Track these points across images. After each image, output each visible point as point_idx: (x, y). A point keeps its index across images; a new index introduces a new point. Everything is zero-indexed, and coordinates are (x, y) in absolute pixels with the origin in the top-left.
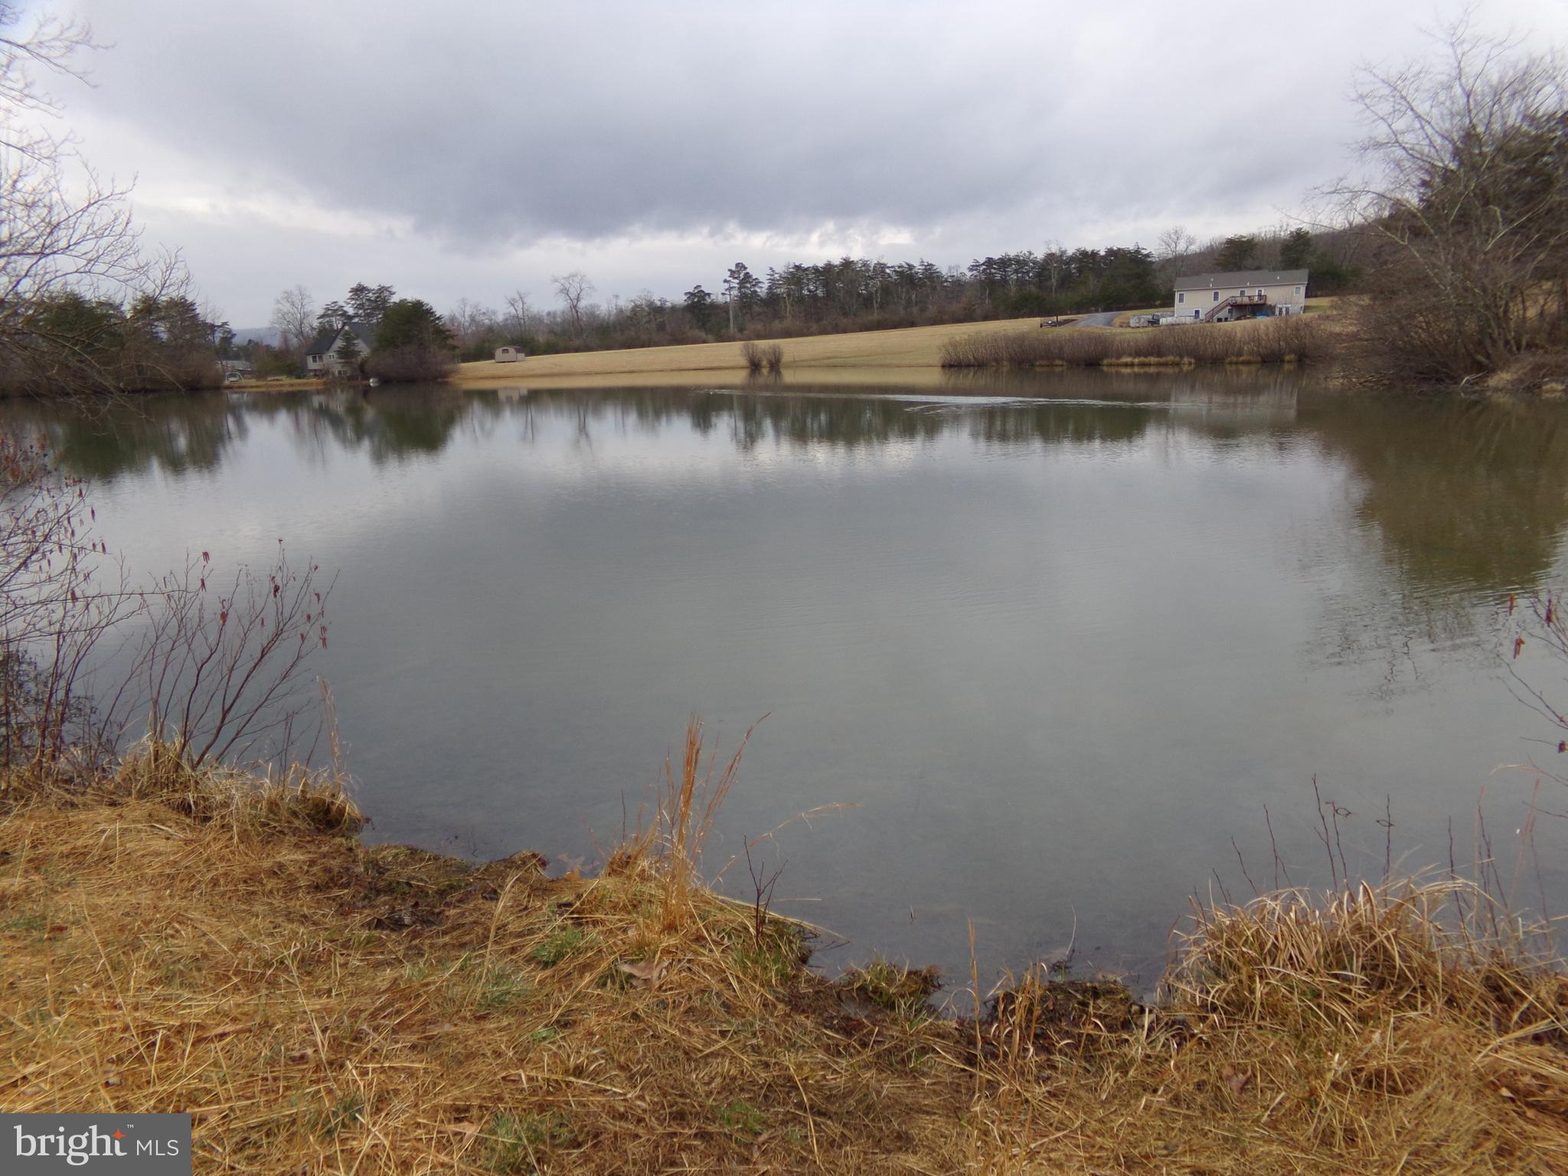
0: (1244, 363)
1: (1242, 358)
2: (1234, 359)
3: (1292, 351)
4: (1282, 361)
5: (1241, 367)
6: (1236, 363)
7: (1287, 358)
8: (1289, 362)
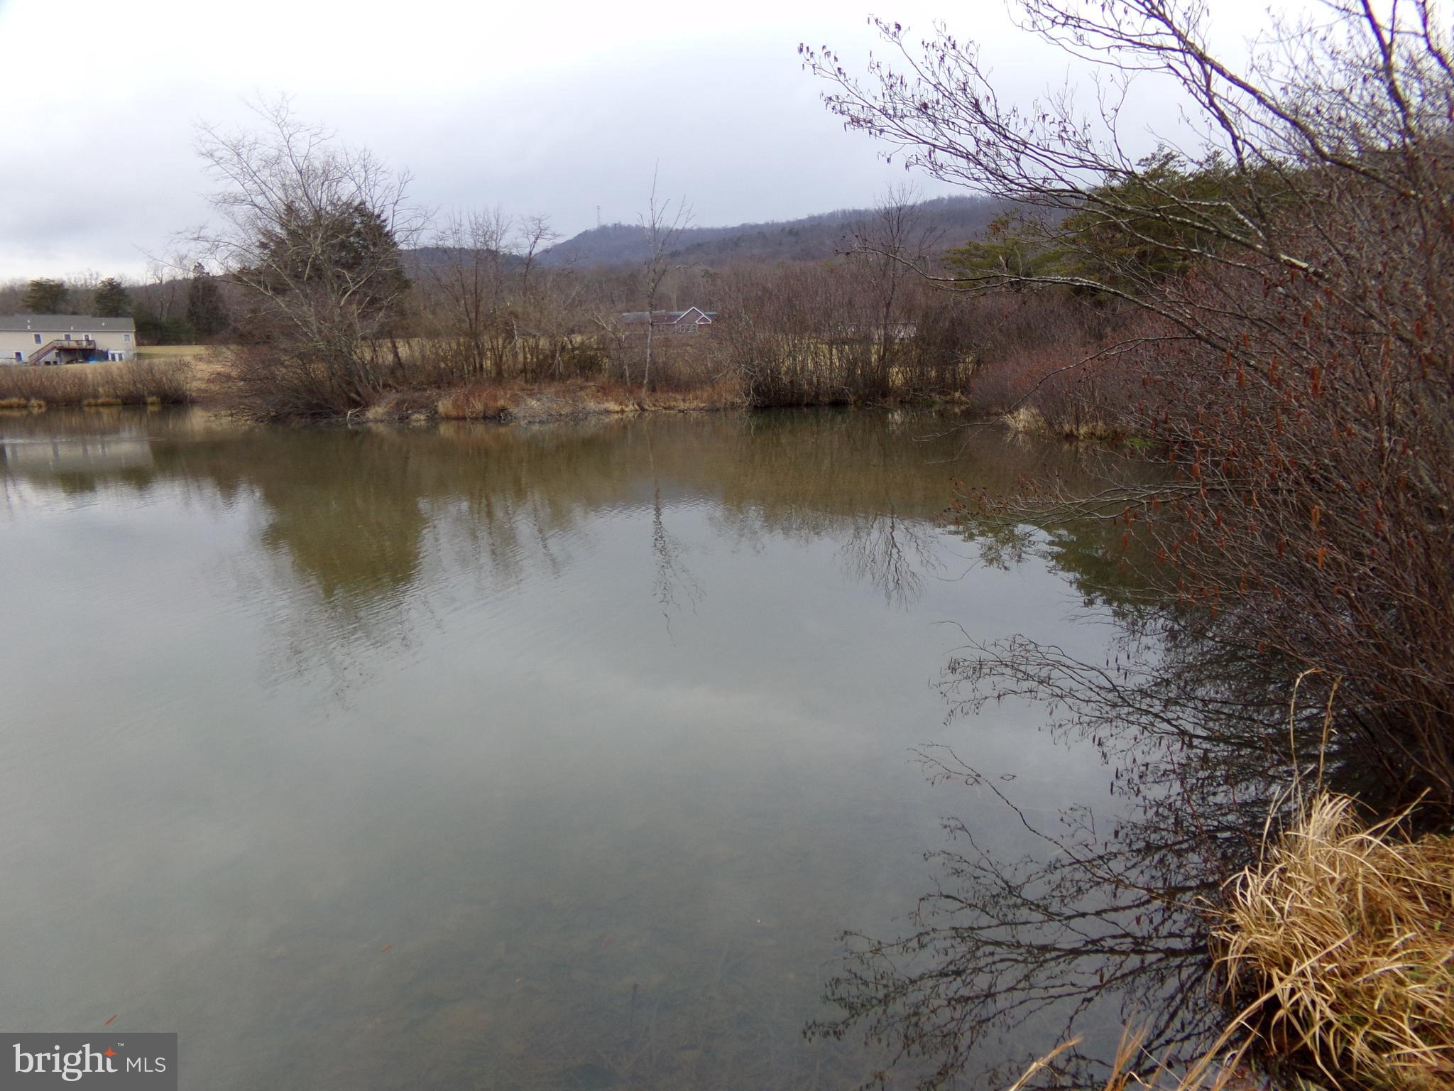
0: (103, 405)
1: (100, 401)
2: (92, 401)
3: (151, 394)
4: (145, 404)
5: (101, 409)
6: (96, 405)
7: (150, 400)
8: (152, 404)
